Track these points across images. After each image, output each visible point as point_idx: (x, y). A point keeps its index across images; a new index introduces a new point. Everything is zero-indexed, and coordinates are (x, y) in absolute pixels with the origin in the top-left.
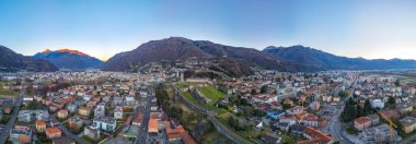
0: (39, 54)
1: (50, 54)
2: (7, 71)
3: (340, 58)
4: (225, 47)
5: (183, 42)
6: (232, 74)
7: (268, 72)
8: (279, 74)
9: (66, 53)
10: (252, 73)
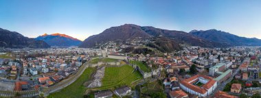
0: (40, 37)
1: (47, 37)
2: (16, 48)
3: (241, 38)
4: (163, 31)
5: (133, 27)
6: (164, 50)
7: (194, 47)
8: (202, 50)
9: (57, 36)
10: (181, 49)
